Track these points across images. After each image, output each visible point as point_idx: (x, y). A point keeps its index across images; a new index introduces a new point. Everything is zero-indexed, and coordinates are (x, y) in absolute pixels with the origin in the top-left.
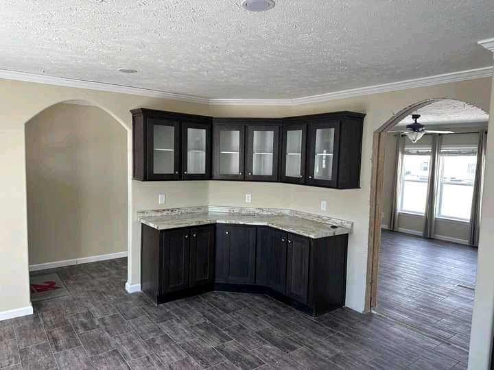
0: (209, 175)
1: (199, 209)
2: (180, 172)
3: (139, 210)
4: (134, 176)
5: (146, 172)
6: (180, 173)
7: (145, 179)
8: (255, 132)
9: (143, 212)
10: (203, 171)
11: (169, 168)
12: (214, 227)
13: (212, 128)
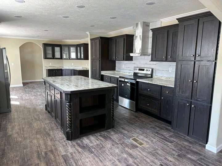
0: (61, 58)
2: (53, 57)
3: (45, 66)
5: (46, 58)
7: (45, 59)
8: (71, 48)
10: (59, 57)
11: (51, 56)
12: (62, 70)
13: (61, 47)
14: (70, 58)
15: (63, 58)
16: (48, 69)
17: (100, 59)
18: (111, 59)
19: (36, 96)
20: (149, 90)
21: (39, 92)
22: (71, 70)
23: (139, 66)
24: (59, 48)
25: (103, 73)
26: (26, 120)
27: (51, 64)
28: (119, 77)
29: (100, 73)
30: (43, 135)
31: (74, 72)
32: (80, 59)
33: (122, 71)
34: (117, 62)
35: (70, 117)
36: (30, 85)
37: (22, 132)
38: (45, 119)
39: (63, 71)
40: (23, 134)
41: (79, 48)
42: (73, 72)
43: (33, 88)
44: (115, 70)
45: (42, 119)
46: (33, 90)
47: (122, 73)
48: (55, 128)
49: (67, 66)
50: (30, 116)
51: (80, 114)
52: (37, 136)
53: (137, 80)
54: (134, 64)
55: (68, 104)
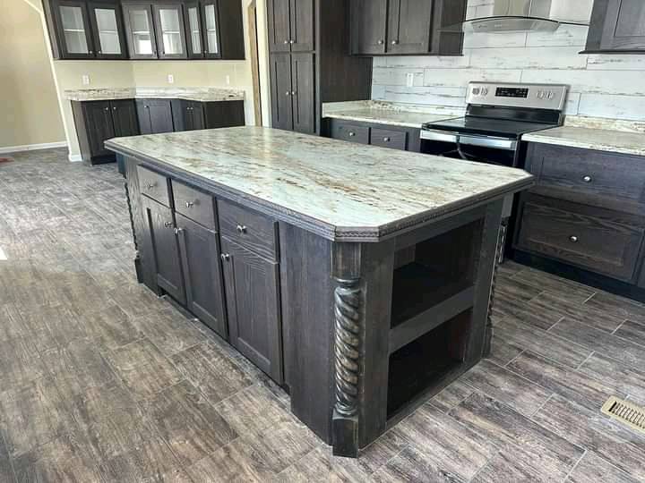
0: (125, 55)
1: (126, 90)
2: (94, 51)
3: (66, 89)
4: (54, 57)
5: (64, 54)
6: (95, 53)
7: (61, 59)
8: (161, 11)
9: (70, 91)
10: (118, 51)
11: (84, 49)
12: (133, 102)
13: (121, 7)
14: (158, 55)
15: (131, 54)
16: (82, 102)
17: (317, 52)
18: (360, 48)
19: (61, 214)
20: (587, 178)
21: (67, 195)
22: (171, 102)
23: (495, 79)
24: (112, 12)
25: (331, 110)
26: (72, 346)
27: (86, 80)
28: (420, 126)
29: (316, 109)
30: (198, 434)
31: (184, 111)
32: (205, 56)
33: (403, 99)
34: (376, 62)
35: (355, 355)
36: (15, 165)
37: (84, 427)
38: (162, 333)
39: (139, 108)
40: (95, 441)
41: (193, 12)
42: (178, 110)
43: (35, 178)
44: (368, 98)
45: (146, 329)
46: (41, 188)
47: (403, 108)
48: (232, 377)
49: (152, 88)
50: (82, 321)
51: (391, 332)
52: (174, 443)
53: (525, 137)
54: (469, 67)
55: (344, 291)
